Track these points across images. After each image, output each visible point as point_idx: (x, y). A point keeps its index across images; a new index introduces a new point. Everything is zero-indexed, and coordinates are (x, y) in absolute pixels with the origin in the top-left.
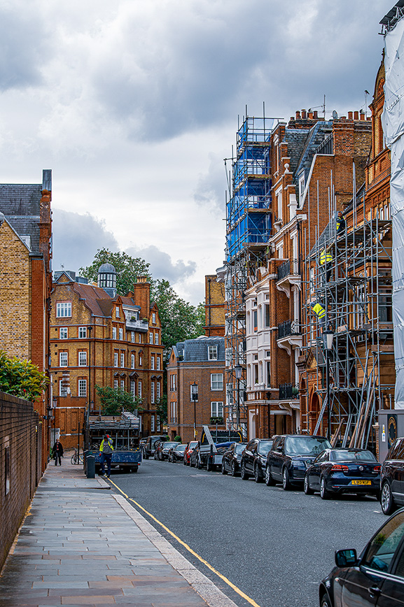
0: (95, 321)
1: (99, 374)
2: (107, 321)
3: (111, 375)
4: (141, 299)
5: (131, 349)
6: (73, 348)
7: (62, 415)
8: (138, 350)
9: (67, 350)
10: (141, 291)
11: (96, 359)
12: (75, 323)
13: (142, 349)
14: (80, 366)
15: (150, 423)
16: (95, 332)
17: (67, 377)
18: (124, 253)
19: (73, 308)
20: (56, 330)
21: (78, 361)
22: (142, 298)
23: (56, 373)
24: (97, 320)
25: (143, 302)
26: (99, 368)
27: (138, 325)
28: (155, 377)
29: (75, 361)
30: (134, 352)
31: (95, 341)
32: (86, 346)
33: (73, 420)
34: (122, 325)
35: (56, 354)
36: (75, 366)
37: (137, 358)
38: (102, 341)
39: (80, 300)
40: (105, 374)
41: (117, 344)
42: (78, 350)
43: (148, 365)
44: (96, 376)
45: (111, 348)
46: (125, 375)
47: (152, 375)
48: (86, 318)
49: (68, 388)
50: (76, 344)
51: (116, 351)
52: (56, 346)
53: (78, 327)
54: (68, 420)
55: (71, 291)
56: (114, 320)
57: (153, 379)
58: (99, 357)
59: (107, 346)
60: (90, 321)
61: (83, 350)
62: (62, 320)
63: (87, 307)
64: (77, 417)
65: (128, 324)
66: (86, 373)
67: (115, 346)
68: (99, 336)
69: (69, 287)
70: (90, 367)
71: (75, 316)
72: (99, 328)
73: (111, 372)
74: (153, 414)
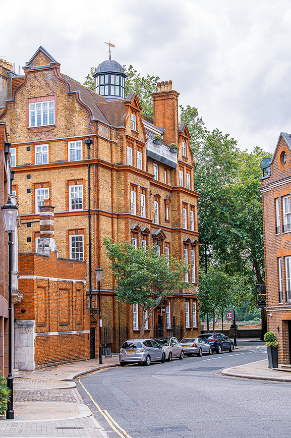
0: (97, 129)
1: (105, 223)
2: (117, 134)
3: (126, 227)
4: (164, 117)
5: (155, 191)
6: (58, 179)
7: (39, 294)
8: (163, 194)
9: (48, 184)
10: (164, 105)
11: (101, 197)
12: (62, 135)
13: (168, 194)
14: (71, 210)
15: (183, 313)
16: (97, 149)
17: (48, 217)
18: (131, 67)
19: (57, 110)
20: (28, 149)
21: (67, 202)
22: (166, 115)
23: (29, 225)
24: (101, 128)
25: (168, 121)
26: (106, 214)
27: (162, 152)
28: (188, 240)
29: (64, 201)
30: (157, 197)
31: (99, 164)
32: (82, 173)
33: (62, 305)
34: (141, 146)
35: (29, 191)
36: (63, 211)
37: (162, 207)
38: (110, 168)
39: (70, 94)
40: (115, 225)
41: (135, 176)
42: (69, 182)
43: (179, 220)
44: (102, 227)
45: (126, 181)
46: (147, 231)
47: (184, 238)
48: (81, 125)
49: (52, 240)
50: (63, 171)
51: (134, 186)
52: (29, 177)
53: (67, 141)
54: (53, 305)
55: (53, 80)
56: (129, 133)
57: (186, 244)
58: (105, 195)
59: (119, 178)
60: (89, 129)
61: (76, 181)
62: (40, 130)
63: (83, 106)
64: (70, 300)
65: (150, 147)
66: (83, 222)
67: (131, 178)
68: (105, 156)
69: (50, 73)
70: (89, 211)
71: (62, 123)
72: (105, 143)
73: (127, 223)
74: (188, 299)
